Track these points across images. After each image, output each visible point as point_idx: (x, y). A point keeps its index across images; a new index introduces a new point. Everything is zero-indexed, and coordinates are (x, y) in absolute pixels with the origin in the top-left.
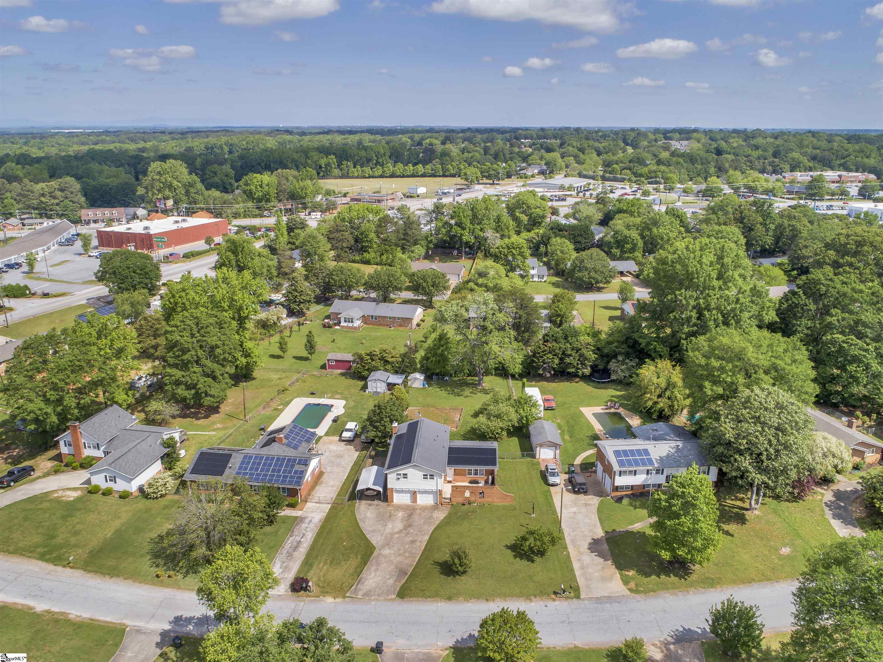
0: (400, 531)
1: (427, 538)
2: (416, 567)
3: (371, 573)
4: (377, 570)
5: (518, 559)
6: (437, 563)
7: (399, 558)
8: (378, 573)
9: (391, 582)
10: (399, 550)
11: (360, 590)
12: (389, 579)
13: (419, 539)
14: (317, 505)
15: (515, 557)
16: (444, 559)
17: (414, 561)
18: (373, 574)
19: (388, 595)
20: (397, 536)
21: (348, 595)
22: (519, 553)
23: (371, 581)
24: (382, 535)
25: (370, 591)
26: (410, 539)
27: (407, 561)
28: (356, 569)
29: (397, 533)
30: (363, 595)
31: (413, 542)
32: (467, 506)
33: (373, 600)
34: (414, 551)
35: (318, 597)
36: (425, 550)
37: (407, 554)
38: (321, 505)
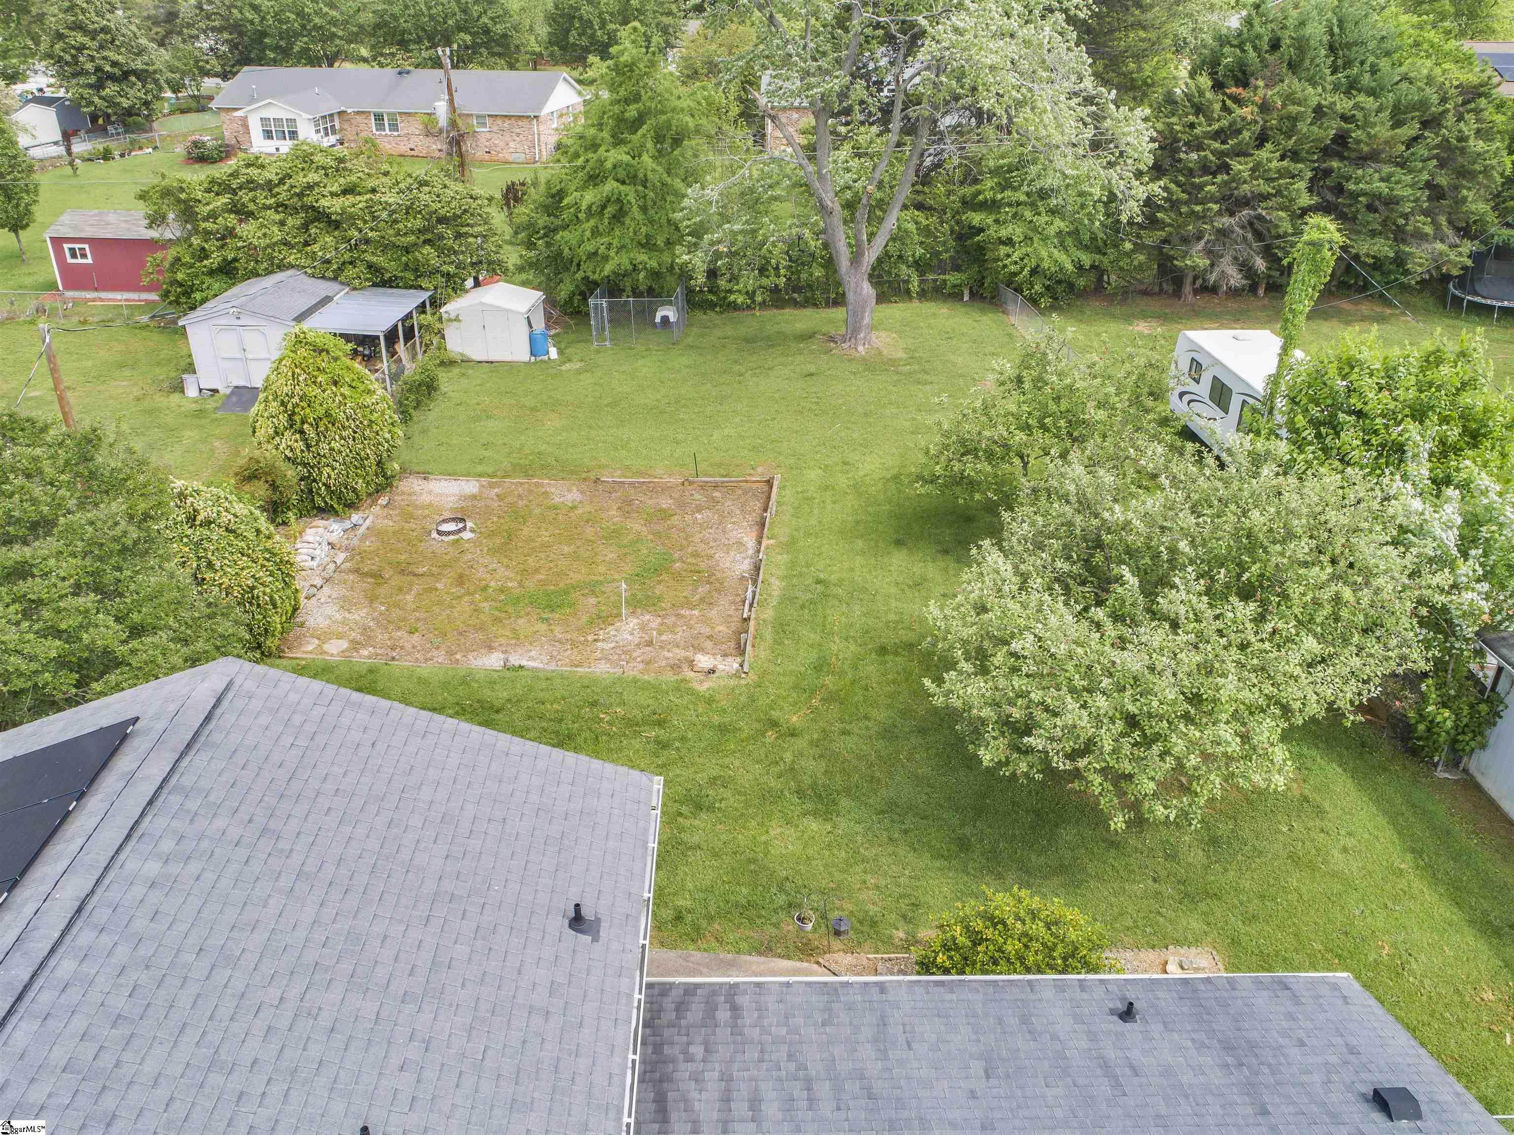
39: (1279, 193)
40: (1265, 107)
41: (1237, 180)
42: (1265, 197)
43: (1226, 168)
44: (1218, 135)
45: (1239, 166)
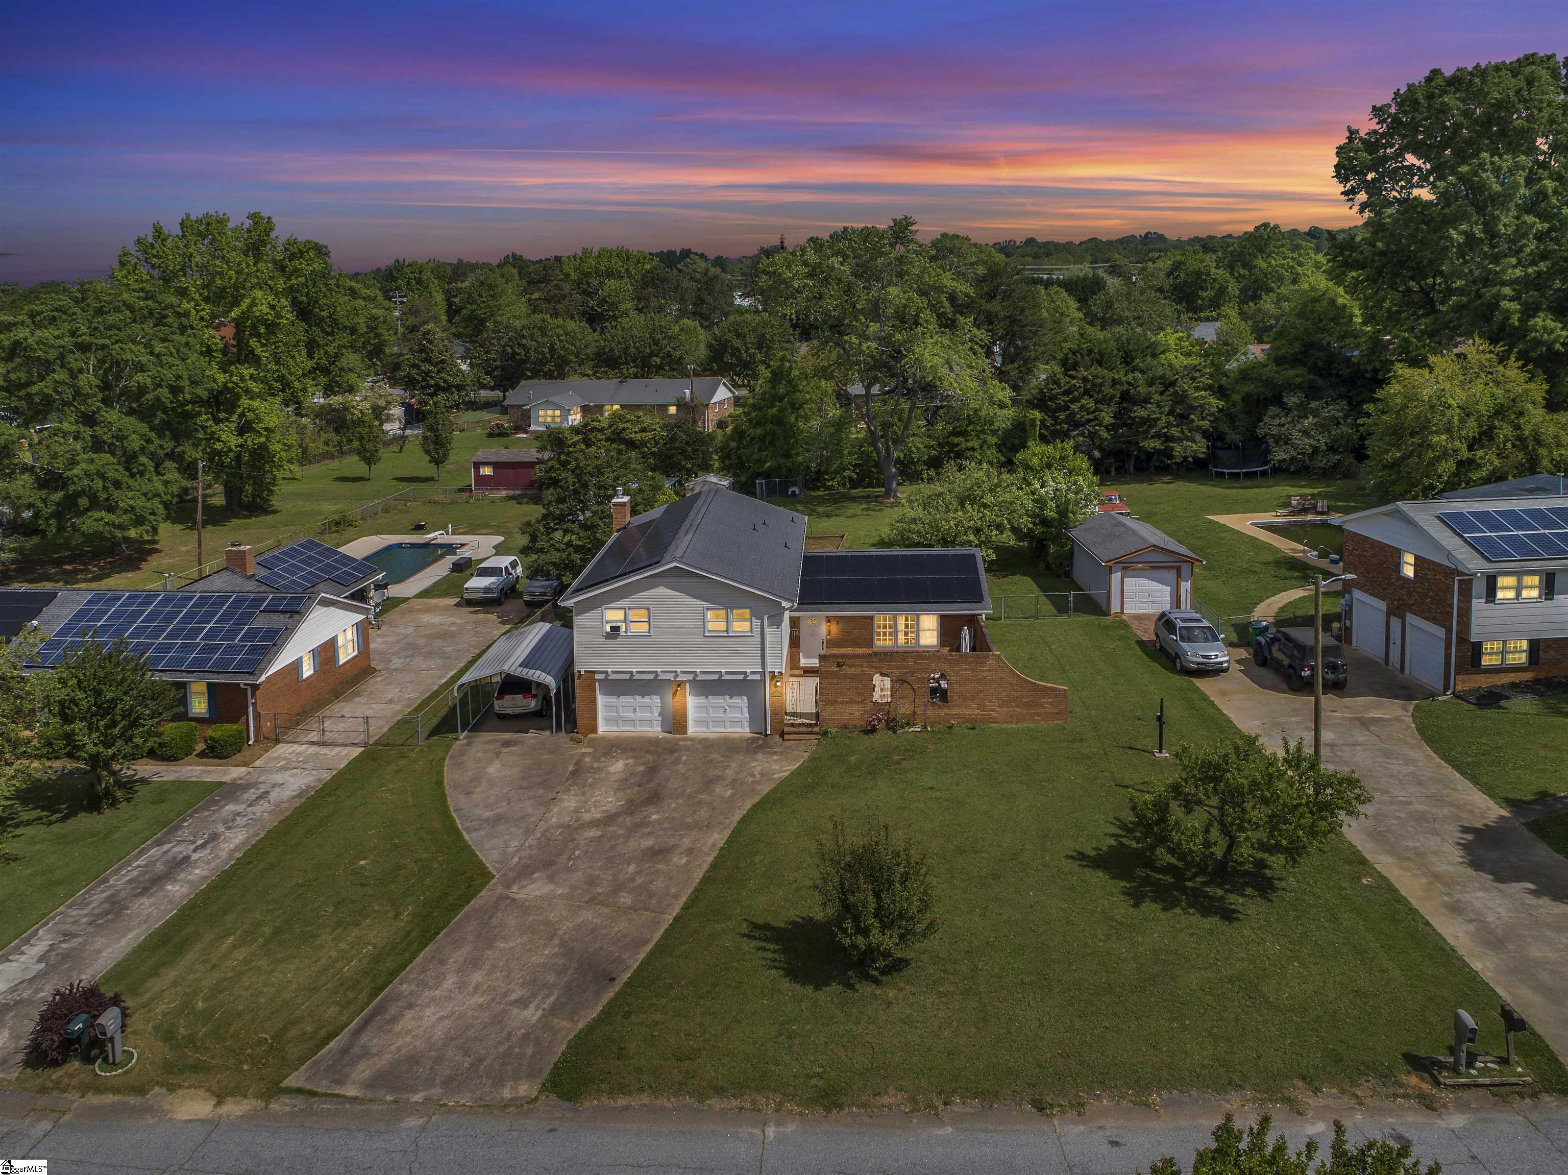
0: (609, 819)
1: (718, 838)
2: (660, 949)
3: (440, 979)
4: (475, 963)
5: (1150, 908)
6: (766, 927)
7: (586, 915)
8: (477, 977)
9: (532, 1014)
10: (592, 882)
11: (366, 1053)
12: (523, 1003)
13: (686, 842)
14: (313, 749)
15: (1137, 898)
16: (794, 913)
17: (657, 924)
18: (450, 982)
19: (499, 1082)
20: (594, 833)
21: (292, 1081)
22: (1147, 881)
23: (430, 1014)
24: (528, 832)
25: (413, 1060)
26: (648, 843)
27: (622, 925)
28: (376, 959)
29: (595, 823)
30: (369, 1085)
31: (658, 853)
32: (882, 737)
33: (414, 1109)
34: (658, 885)
35: (141, 1091)
36: (707, 880)
37: (626, 899)
38: (324, 750)
39: (1096, 419)
40: (1085, 379)
41: (1073, 414)
42: (1090, 421)
43: (1068, 408)
44: (1065, 393)
45: (1074, 407)
